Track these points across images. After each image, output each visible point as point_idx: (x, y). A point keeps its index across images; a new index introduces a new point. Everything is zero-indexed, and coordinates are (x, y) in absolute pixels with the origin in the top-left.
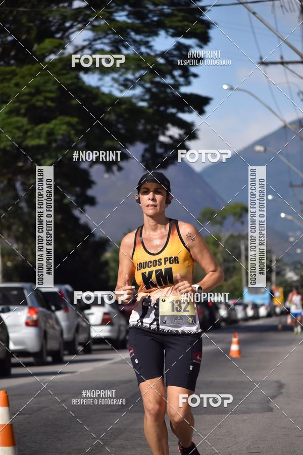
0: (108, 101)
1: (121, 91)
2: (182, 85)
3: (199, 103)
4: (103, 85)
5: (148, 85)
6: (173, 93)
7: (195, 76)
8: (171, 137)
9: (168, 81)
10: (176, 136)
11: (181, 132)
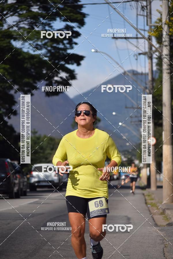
0: (27, 56)
1: (34, 51)
2: (68, 49)
3: (78, 59)
4: (23, 47)
5: (49, 48)
6: (63, 53)
7: (76, 44)
8: (61, 78)
9: (61, 46)
10: (64, 77)
11: (67, 75)
